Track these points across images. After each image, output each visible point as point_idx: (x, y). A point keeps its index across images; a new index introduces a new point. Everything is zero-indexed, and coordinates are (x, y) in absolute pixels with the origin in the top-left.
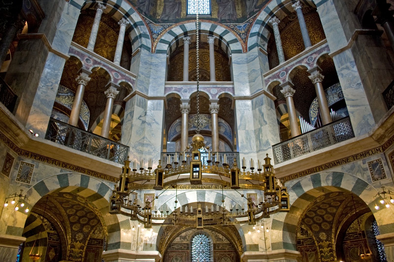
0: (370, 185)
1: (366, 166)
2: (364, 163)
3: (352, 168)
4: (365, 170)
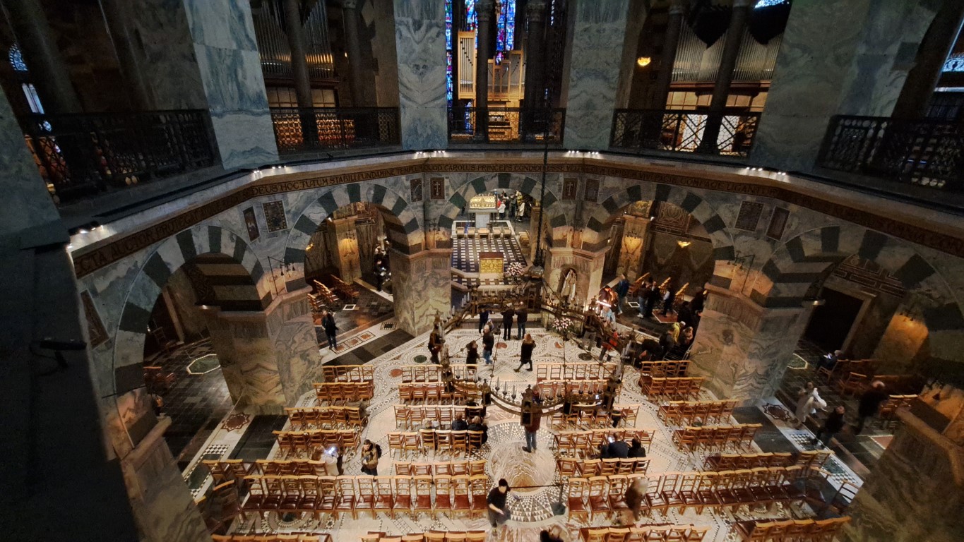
0: (410, 206)
1: (408, 184)
2: (407, 180)
3: (395, 184)
4: (406, 188)
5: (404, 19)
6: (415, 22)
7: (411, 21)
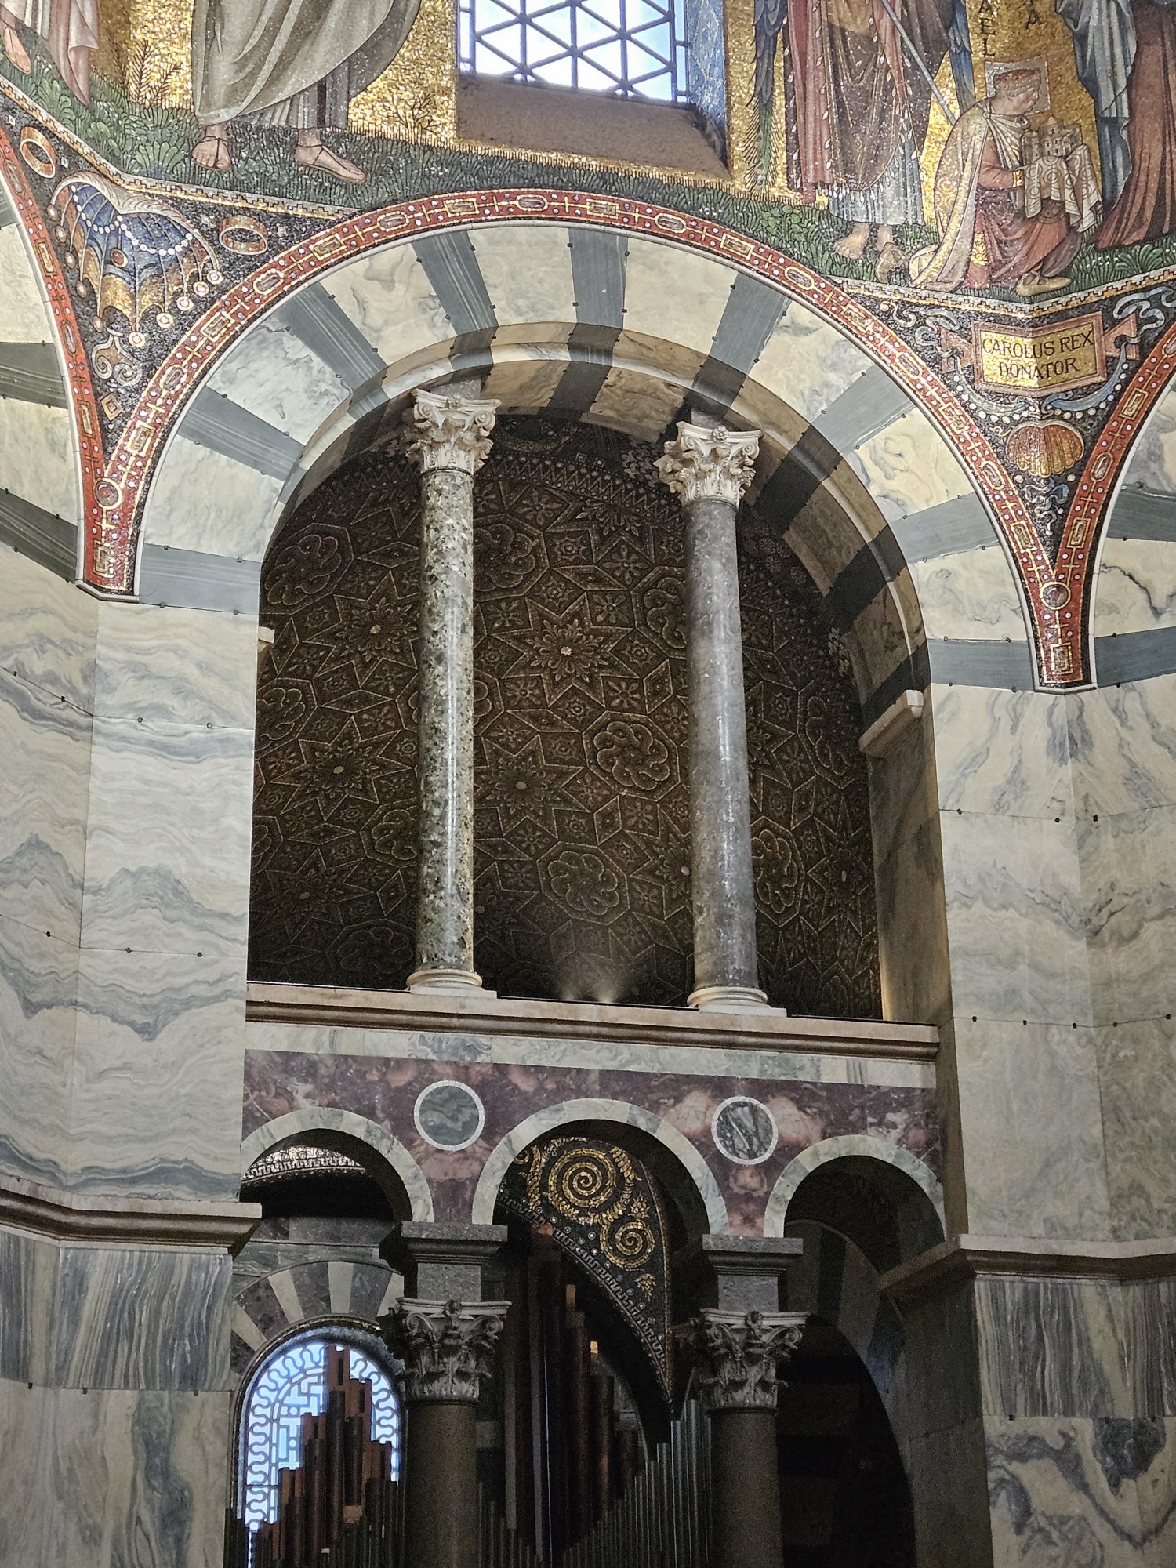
5: (1047, 1427)
6: (1111, 1435)
7: (1085, 1430)
